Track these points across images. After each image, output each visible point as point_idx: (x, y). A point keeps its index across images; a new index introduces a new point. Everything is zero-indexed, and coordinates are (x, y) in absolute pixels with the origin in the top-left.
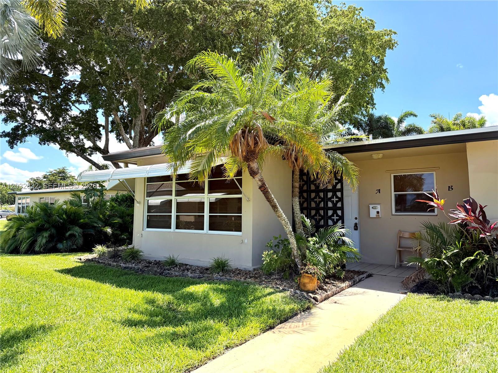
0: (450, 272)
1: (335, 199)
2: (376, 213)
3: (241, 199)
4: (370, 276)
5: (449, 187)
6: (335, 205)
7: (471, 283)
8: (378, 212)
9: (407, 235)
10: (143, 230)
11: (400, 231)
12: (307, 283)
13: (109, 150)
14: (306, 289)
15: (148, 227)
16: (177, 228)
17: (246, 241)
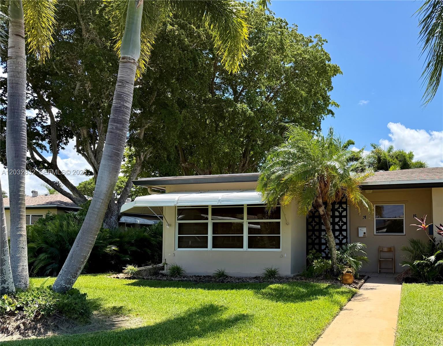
0: (426, 270)
1: (341, 223)
2: (363, 234)
3: (279, 223)
4: (368, 277)
5: (414, 215)
6: (341, 227)
7: (438, 275)
8: (365, 233)
9: (385, 249)
10: (175, 250)
11: (379, 247)
12: (348, 279)
13: (58, 167)
14: (347, 283)
15: (179, 247)
16: (213, 247)
17: (285, 255)
